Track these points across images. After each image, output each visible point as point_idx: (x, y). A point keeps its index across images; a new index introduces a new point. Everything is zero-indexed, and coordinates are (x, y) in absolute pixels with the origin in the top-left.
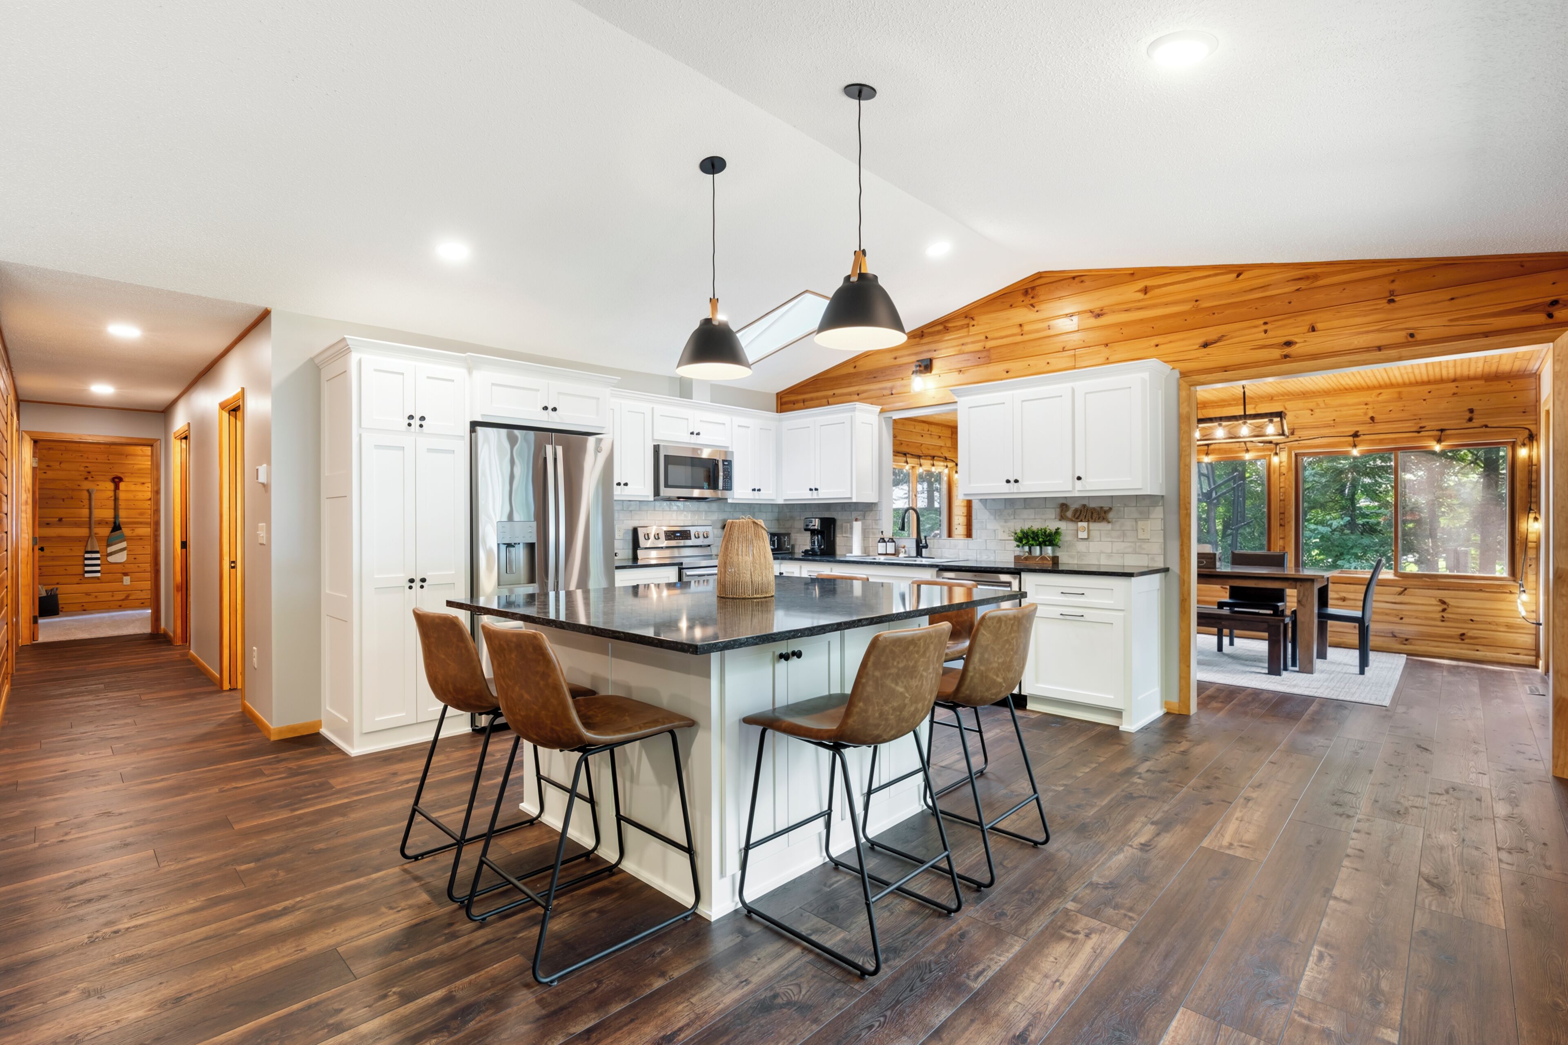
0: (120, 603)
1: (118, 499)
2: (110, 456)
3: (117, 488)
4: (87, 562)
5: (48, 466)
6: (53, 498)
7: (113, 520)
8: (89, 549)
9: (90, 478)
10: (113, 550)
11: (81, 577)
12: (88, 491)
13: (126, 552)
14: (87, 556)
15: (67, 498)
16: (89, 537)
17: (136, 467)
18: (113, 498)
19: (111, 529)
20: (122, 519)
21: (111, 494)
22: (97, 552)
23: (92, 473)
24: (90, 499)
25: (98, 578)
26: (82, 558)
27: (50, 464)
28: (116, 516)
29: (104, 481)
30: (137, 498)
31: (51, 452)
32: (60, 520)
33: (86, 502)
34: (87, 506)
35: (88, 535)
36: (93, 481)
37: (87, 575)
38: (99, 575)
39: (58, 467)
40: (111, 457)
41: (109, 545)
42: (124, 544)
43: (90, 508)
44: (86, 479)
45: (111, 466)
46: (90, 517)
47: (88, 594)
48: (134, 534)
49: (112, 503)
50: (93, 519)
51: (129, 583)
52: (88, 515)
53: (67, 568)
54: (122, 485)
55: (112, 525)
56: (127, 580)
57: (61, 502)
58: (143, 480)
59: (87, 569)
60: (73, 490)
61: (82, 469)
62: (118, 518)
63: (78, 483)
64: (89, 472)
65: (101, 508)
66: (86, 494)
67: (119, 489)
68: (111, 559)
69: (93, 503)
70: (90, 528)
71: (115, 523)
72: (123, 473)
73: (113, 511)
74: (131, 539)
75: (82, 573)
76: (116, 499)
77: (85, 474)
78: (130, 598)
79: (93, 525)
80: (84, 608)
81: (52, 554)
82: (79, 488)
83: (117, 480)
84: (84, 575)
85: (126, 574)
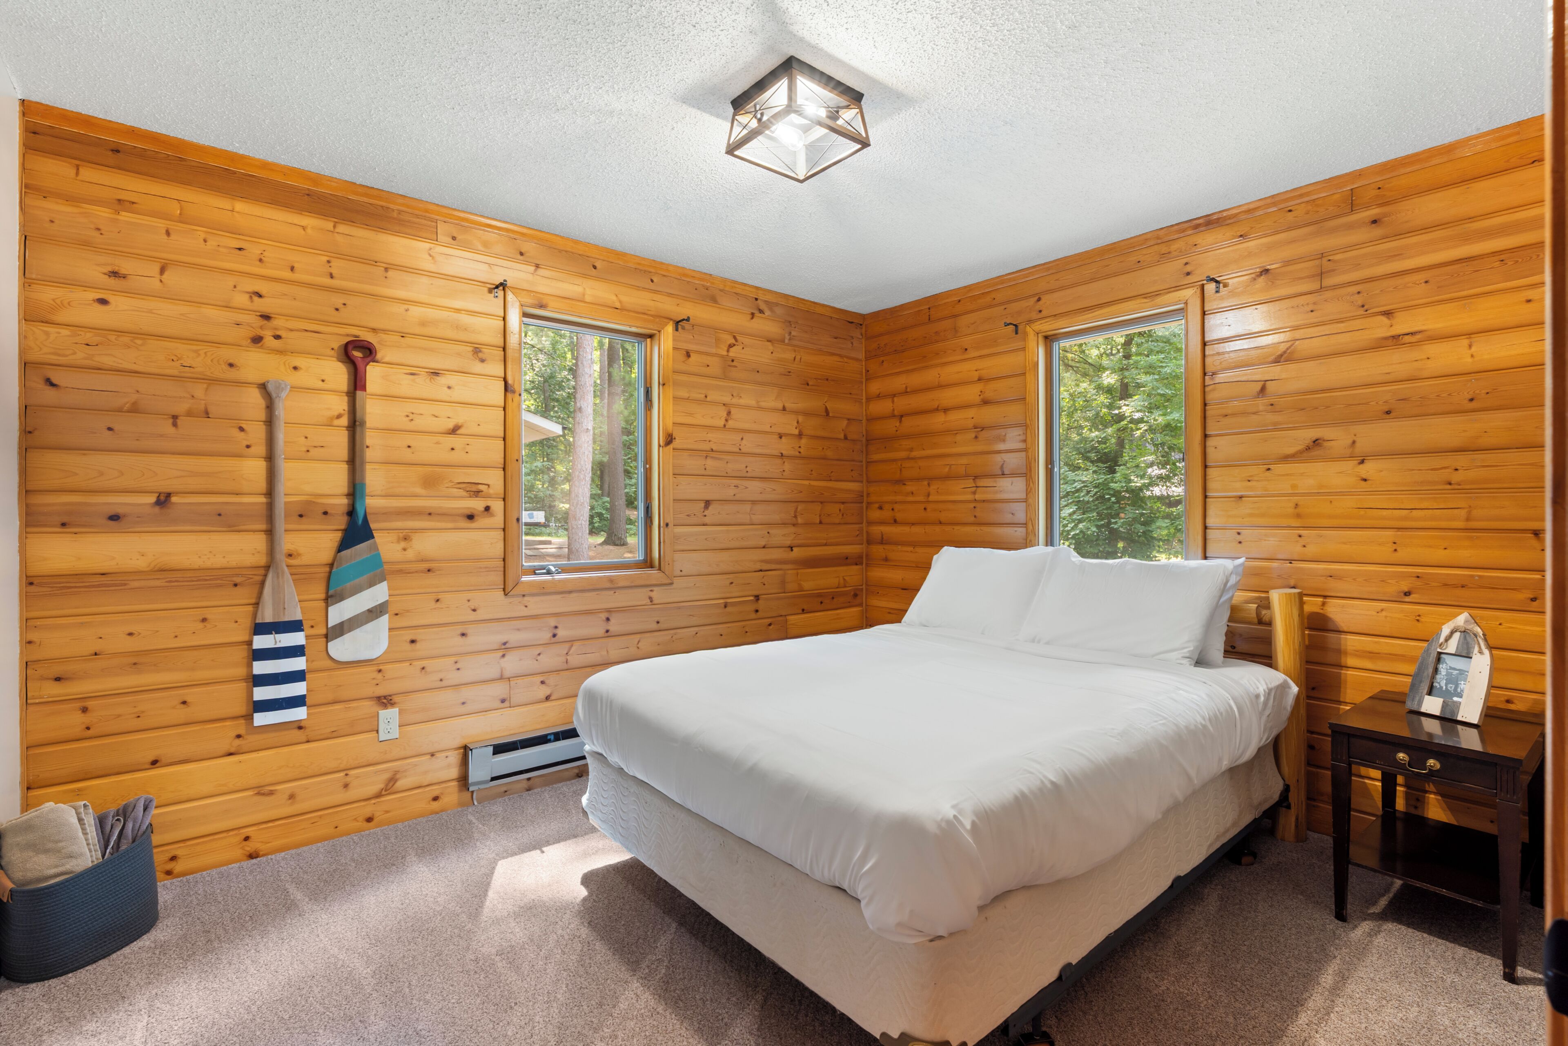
0: (368, 809)
1: (363, 423)
2: (335, 263)
3: (357, 383)
4: (261, 668)
5: (115, 274)
6: (135, 409)
7: (345, 501)
8: (268, 616)
9: (269, 341)
10: (347, 616)
11: (240, 727)
12: (263, 387)
13: (385, 619)
14: (262, 642)
15: (189, 414)
16: (267, 568)
17: (416, 312)
18: (344, 421)
19: (338, 536)
20: (372, 502)
21: (341, 404)
22: (295, 626)
23: (278, 322)
24: (270, 422)
25: (299, 726)
26: (241, 654)
27: (125, 266)
28: (355, 490)
29: (317, 355)
30: (420, 423)
31: (125, 216)
32: (163, 500)
33: (257, 433)
34: (260, 449)
35: (262, 560)
36: (281, 352)
37: (261, 719)
38: (299, 713)
39: (155, 283)
40: (338, 266)
41: (330, 598)
42: (378, 594)
43: (270, 458)
44: (257, 340)
45: (338, 300)
46: (270, 492)
47: (263, 791)
48: (410, 554)
49: (341, 438)
50: (281, 501)
51: (395, 733)
52: (261, 484)
53: (190, 694)
54: (373, 373)
55: (342, 522)
56: (389, 718)
57: (167, 427)
58: (435, 363)
59: (262, 693)
60: (212, 381)
61: (242, 300)
62: (363, 496)
63: (229, 354)
64: (266, 317)
65: (306, 455)
66: (255, 398)
67: (364, 388)
68: (340, 649)
69: (281, 437)
70: (270, 532)
71: (351, 513)
72: (374, 330)
73: (345, 467)
74: (400, 571)
75: (241, 708)
76: (355, 425)
77: (253, 320)
78: (401, 784)
79: (281, 524)
80: (250, 847)
81: (131, 645)
82: (231, 374)
83: (357, 354)
84: (249, 718)
85: (386, 701)
